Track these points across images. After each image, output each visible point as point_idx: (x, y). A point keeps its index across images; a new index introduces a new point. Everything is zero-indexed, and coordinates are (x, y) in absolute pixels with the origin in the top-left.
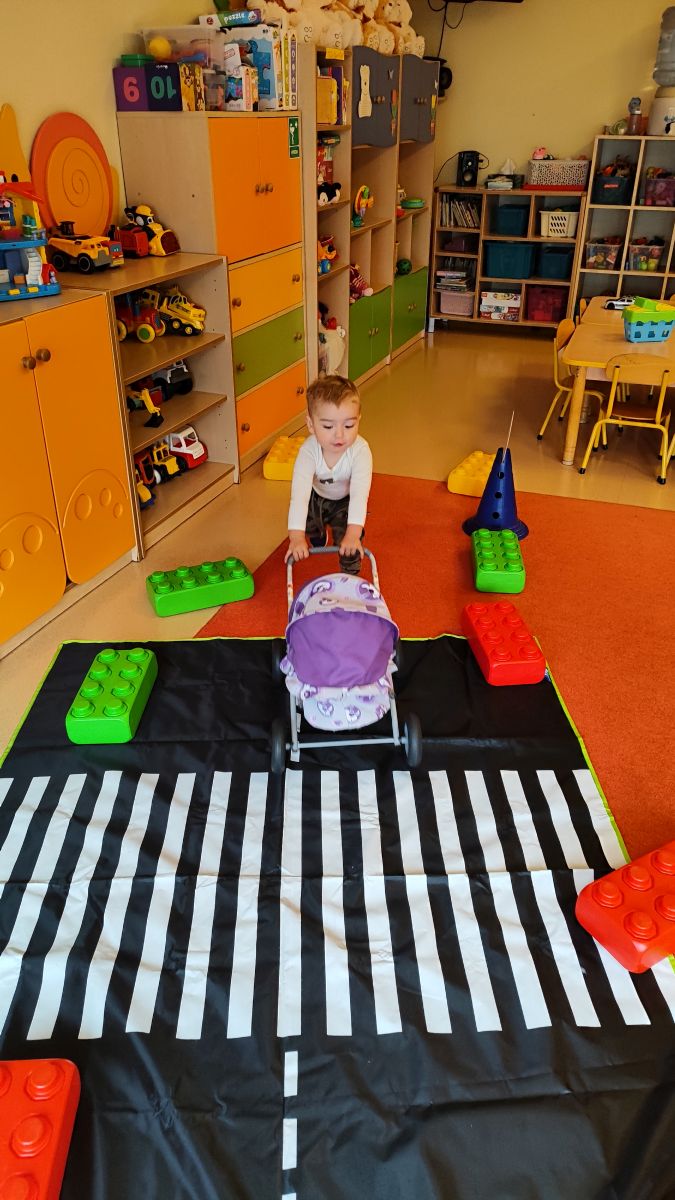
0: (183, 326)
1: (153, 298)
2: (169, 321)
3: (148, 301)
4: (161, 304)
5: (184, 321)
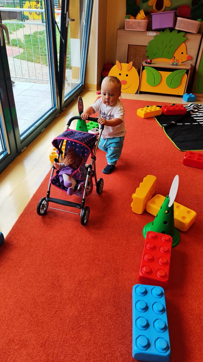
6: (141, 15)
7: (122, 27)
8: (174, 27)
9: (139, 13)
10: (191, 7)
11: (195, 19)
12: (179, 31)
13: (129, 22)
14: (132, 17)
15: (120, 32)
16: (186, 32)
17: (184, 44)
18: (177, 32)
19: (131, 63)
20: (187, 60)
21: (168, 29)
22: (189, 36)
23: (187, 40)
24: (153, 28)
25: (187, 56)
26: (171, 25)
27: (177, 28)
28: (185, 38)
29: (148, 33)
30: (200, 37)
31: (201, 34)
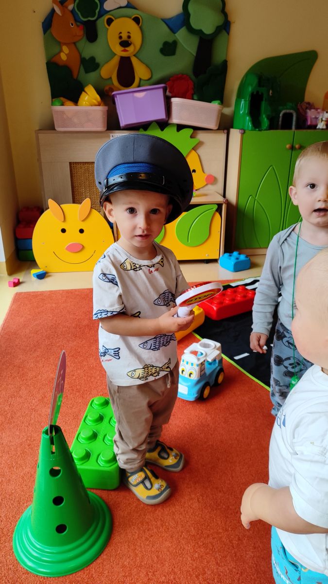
6: (90, 96)
7: (50, 127)
8: (167, 119)
9: (83, 92)
10: (193, 77)
11: (209, 101)
12: (180, 127)
13: (63, 112)
14: (69, 103)
15: (44, 137)
16: (196, 129)
17: (193, 151)
18: (175, 129)
19: (87, 202)
20: (207, 185)
21: (154, 124)
22: (201, 136)
23: (200, 144)
24: (123, 123)
25: (205, 176)
26: (161, 115)
27: (175, 120)
28: (194, 142)
29: (111, 135)
30: (224, 136)
31: (226, 131)
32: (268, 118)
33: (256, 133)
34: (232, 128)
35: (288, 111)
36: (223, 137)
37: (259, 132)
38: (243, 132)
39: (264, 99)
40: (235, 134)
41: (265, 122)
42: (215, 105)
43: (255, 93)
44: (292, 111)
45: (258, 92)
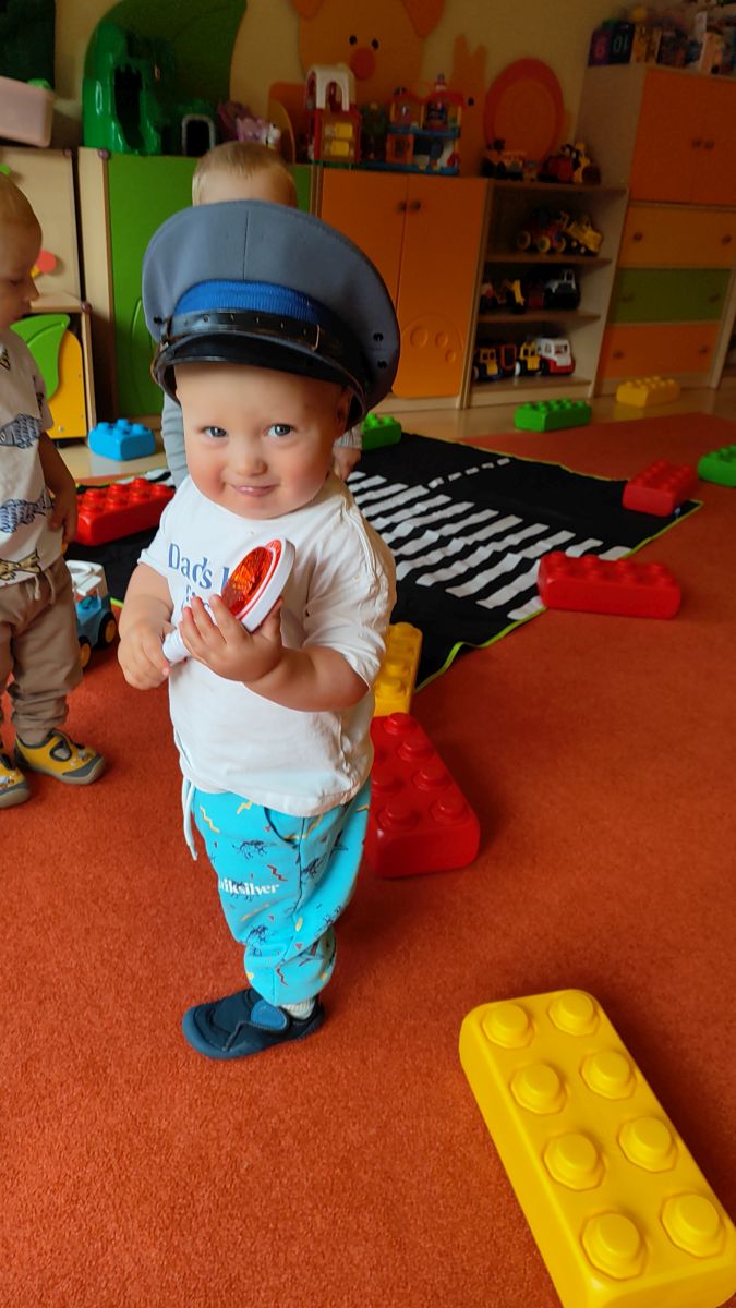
0: (579, 246)
1: (564, 219)
2: (569, 240)
3: (558, 222)
4: (569, 225)
5: (581, 241)
20: (40, 274)
22: (14, 160)
30: (67, 166)
31: (69, 153)
32: (157, 128)
33: (135, 159)
34: (83, 145)
35: (197, 117)
36: (65, 166)
37: (140, 158)
38: (107, 157)
39: (144, 86)
40: (91, 160)
41: (152, 137)
42: (37, 89)
43: (123, 69)
44: (205, 118)
45: (128, 68)
